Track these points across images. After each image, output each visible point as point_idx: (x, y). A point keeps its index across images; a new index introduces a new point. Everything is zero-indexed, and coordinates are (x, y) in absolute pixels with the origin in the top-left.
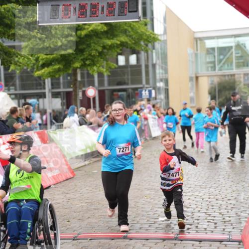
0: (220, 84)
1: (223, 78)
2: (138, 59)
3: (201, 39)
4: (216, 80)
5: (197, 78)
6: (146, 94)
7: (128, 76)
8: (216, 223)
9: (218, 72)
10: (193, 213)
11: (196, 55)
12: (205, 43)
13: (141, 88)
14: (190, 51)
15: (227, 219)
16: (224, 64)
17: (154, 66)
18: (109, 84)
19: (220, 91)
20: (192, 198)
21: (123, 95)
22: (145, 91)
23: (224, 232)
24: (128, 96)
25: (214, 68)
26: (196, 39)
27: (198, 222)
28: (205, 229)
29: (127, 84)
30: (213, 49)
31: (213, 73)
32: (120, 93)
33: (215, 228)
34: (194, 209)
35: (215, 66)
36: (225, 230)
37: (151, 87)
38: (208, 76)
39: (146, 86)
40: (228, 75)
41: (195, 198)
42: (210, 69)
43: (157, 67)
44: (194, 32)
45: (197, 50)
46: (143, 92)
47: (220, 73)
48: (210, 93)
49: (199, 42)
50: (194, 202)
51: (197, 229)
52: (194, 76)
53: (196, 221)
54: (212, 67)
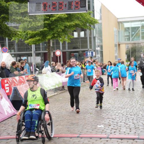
0: (132, 48)
1: (134, 45)
2: (85, 34)
3: (121, 22)
4: (130, 46)
5: (119, 45)
6: (90, 54)
7: (79, 44)
8: (130, 129)
9: (131, 42)
10: (117, 123)
11: (119, 31)
12: (124, 25)
13: (87, 51)
14: (115, 29)
15: (137, 126)
16: (135, 37)
17: (94, 38)
18: (69, 49)
19: (132, 53)
20: (117, 114)
21: (76, 54)
22: (89, 52)
23: (135, 134)
24: (80, 55)
25: (129, 39)
26: (119, 23)
27: (120, 128)
28: (125, 132)
29: (79, 48)
30: (129, 28)
31: (128, 42)
32: (75, 54)
33: (130, 131)
34: (118, 121)
35: (129, 38)
36: (136, 133)
37: (92, 50)
38: (125, 44)
39: (90, 49)
40: (137, 43)
41: (119, 114)
42: (126, 40)
43: (96, 38)
44: (118, 18)
45: (119, 29)
46: (88, 53)
47: (133, 42)
48: (126, 54)
49: (120, 24)
50: (118, 117)
51: (120, 132)
52: (117, 44)
53: (119, 128)
54: (127, 39)
